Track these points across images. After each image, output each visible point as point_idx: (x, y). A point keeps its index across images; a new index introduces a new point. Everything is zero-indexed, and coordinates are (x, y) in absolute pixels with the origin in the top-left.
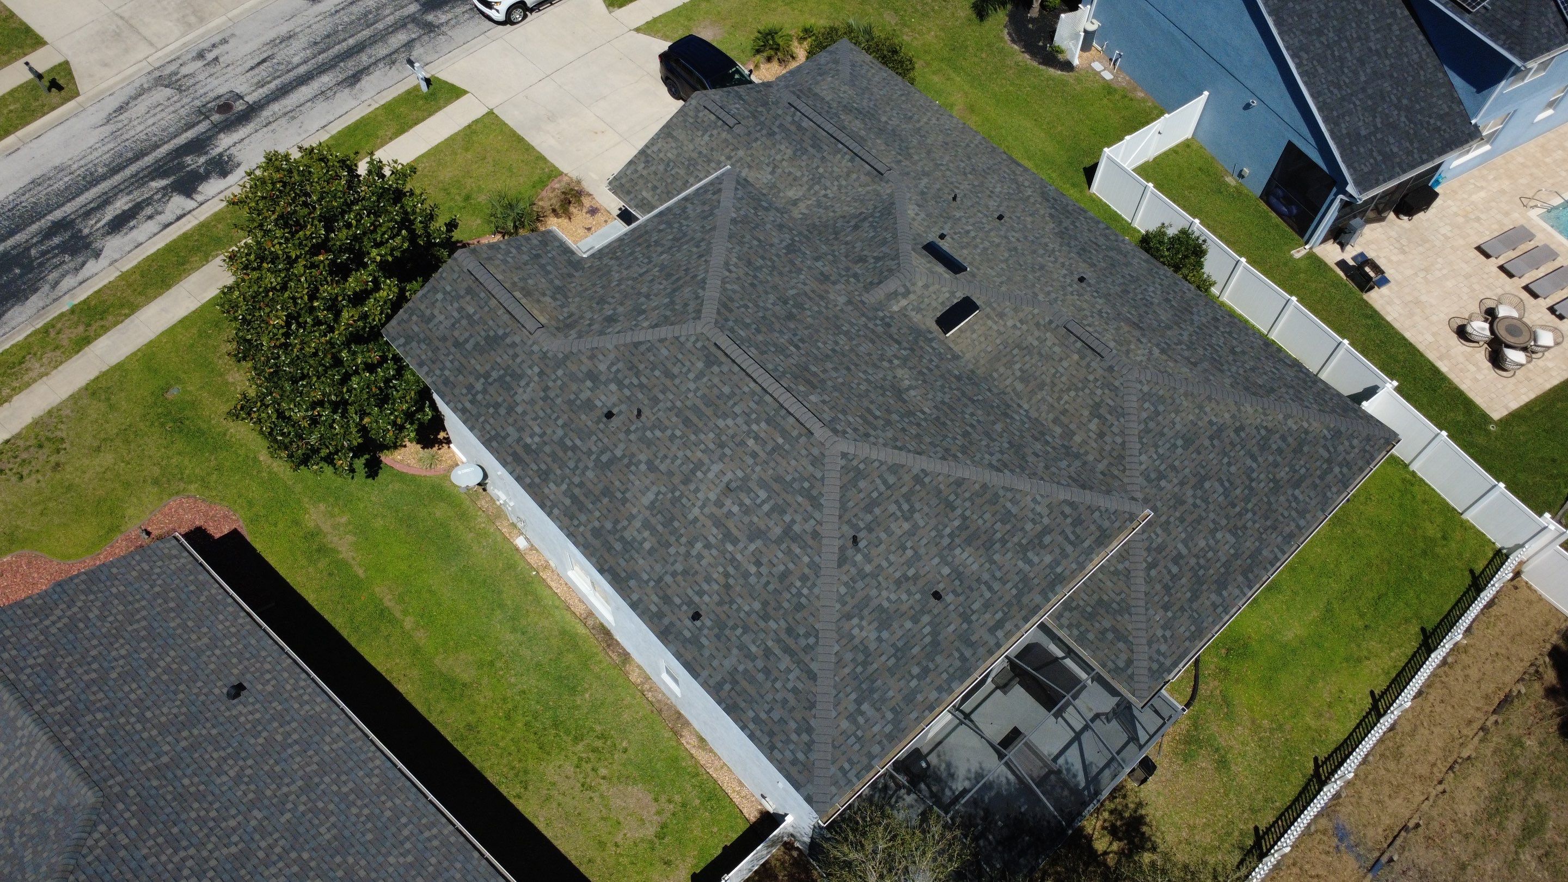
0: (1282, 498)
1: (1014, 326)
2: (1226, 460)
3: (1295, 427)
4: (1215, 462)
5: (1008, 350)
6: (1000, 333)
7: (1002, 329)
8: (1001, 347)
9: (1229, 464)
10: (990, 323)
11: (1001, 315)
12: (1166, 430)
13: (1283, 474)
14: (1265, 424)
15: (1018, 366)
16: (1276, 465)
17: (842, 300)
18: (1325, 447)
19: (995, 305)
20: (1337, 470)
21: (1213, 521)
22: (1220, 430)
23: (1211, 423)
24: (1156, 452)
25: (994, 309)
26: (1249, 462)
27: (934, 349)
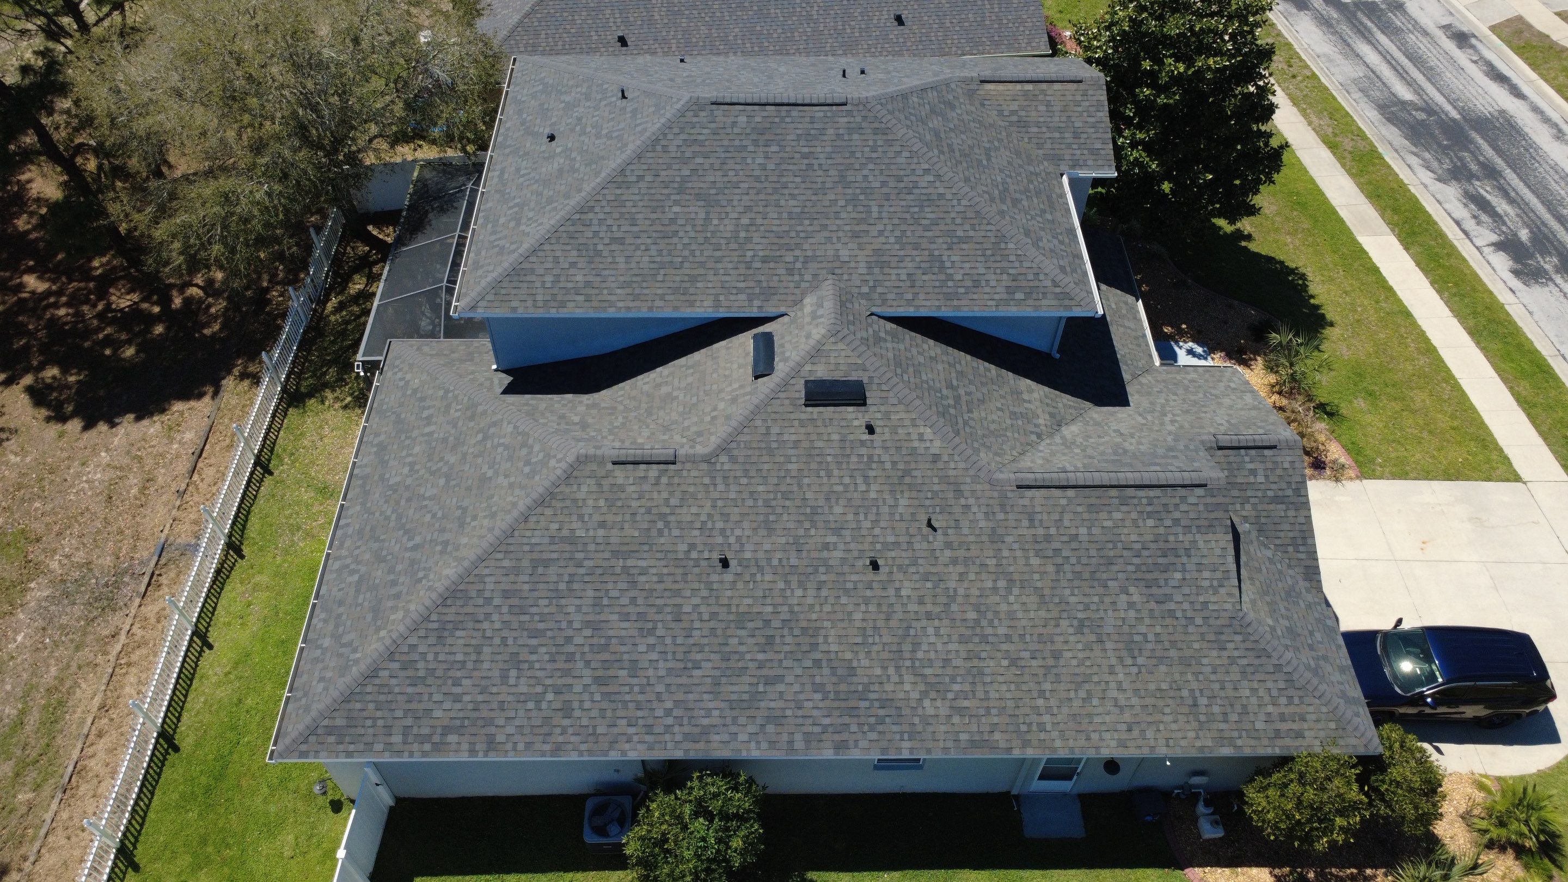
0: (367, 556)
1: (715, 409)
2: (440, 514)
3: (392, 617)
4: (448, 501)
5: (701, 393)
6: (720, 391)
7: (722, 395)
8: (708, 388)
9: (434, 516)
10: (736, 386)
11: (734, 400)
12: (509, 464)
13: (379, 574)
14: (424, 582)
15: (681, 397)
16: (391, 570)
17: (844, 254)
18: (349, 644)
19: (747, 398)
20: (327, 642)
21: (418, 471)
22: (462, 525)
23: (475, 518)
24: (503, 444)
25: (744, 395)
26: (418, 539)
27: (740, 291)
